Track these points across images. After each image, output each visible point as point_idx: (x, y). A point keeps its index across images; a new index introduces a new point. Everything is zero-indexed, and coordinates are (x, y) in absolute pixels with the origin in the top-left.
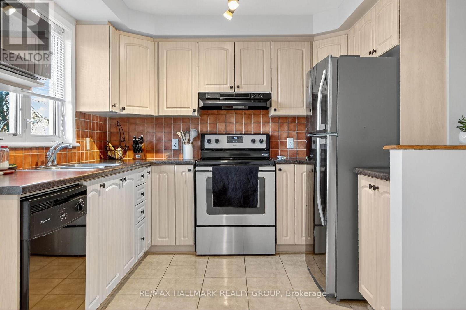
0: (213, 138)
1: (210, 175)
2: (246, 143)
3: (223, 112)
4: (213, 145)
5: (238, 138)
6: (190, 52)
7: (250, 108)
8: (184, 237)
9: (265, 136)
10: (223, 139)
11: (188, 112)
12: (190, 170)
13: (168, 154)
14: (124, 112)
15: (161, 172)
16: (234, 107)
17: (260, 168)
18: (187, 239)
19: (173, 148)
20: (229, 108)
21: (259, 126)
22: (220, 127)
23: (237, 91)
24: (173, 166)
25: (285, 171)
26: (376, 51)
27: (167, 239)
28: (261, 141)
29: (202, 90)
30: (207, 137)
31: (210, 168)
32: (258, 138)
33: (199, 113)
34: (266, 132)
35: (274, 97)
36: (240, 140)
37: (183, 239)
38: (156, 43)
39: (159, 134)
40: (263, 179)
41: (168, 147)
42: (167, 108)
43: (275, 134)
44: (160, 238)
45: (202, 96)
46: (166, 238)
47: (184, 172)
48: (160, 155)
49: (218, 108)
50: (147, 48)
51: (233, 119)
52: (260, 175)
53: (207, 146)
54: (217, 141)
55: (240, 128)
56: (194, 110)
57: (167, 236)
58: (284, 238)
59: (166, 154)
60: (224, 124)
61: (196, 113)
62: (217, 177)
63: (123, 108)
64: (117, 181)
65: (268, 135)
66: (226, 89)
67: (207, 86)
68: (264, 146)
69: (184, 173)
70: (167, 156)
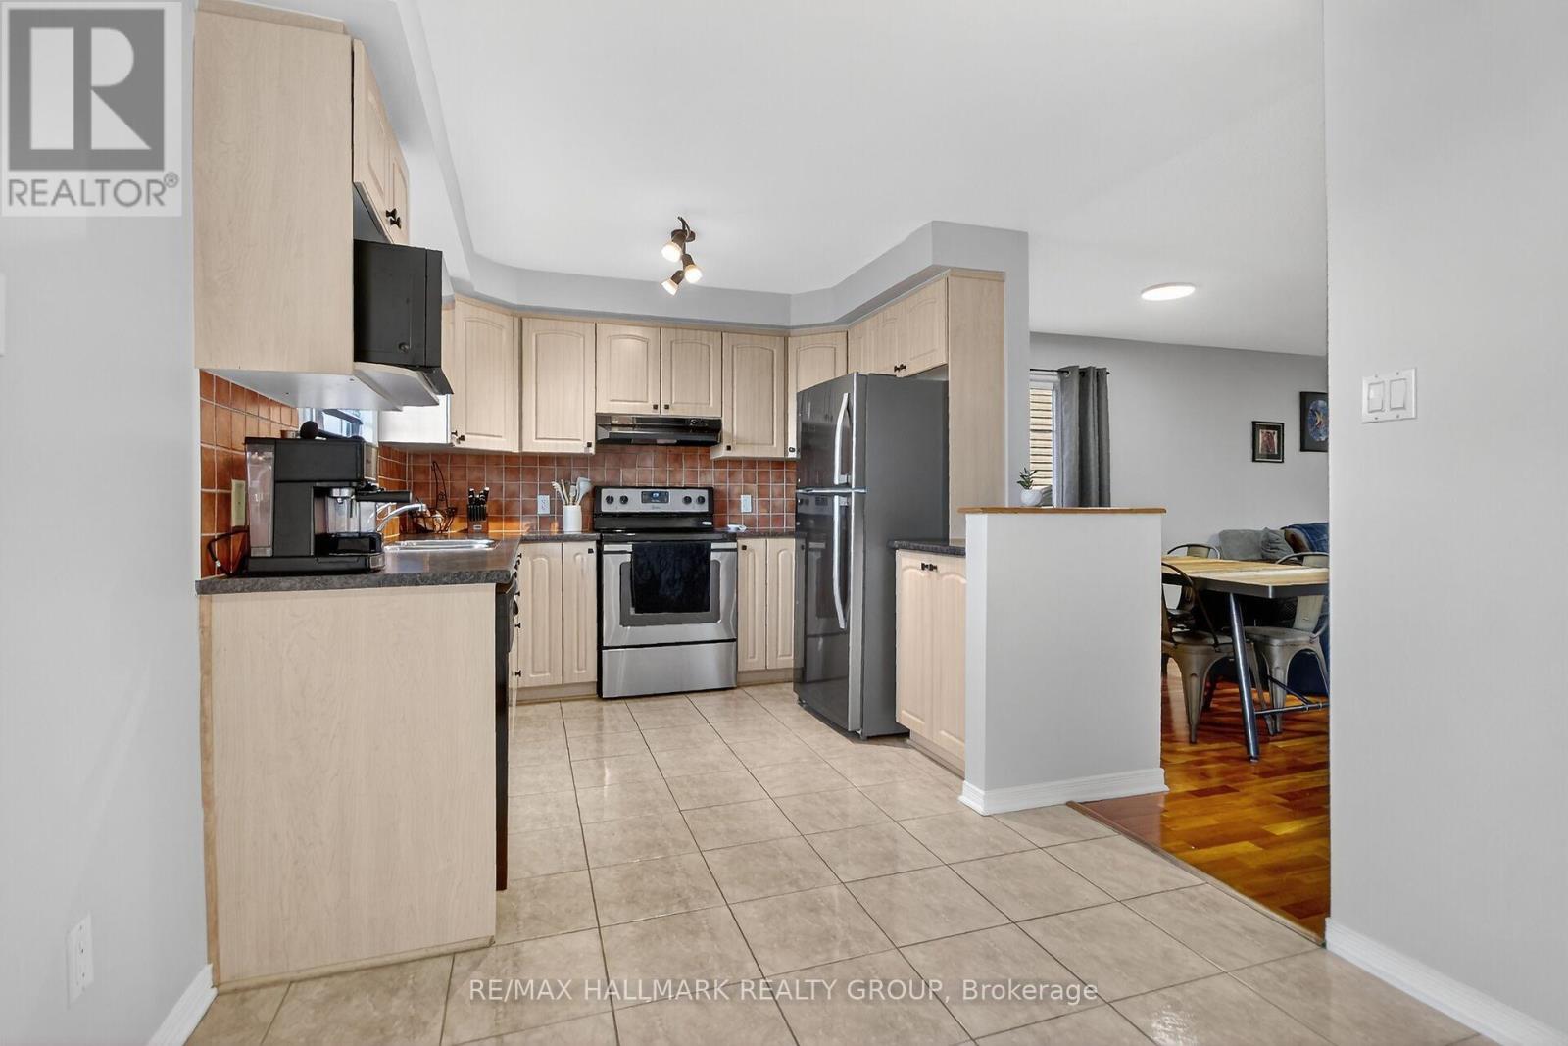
0: (617, 494)
1: (628, 558)
2: (675, 503)
3: (632, 449)
4: (617, 507)
5: (660, 493)
6: (581, 340)
7: (680, 443)
8: (579, 669)
9: (706, 492)
10: (635, 496)
11: (578, 448)
12: (590, 551)
13: (529, 523)
14: (463, 445)
15: (535, 556)
16: (659, 442)
17: (712, 546)
18: (584, 671)
19: (540, 511)
20: (648, 443)
21: (694, 475)
22: (627, 475)
23: (664, 413)
24: (558, 545)
25: (752, 550)
26: (905, 367)
27: (547, 674)
28: (701, 500)
29: (603, 409)
30: (605, 493)
31: (627, 547)
32: (694, 494)
33: (596, 450)
34: (707, 484)
35: (725, 427)
36: (664, 498)
37: (577, 672)
38: (517, 320)
39: (513, 486)
40: (718, 563)
41: (529, 510)
42: (536, 439)
43: (722, 488)
44: (534, 672)
45: (602, 420)
46: (545, 672)
47: (577, 554)
48: (515, 524)
49: (625, 441)
50: (500, 326)
51: (650, 462)
52: (712, 556)
53: (605, 508)
54: (624, 500)
55: (662, 477)
56: (589, 445)
57: (547, 669)
58: (750, 660)
59: (525, 523)
60: (634, 470)
61: (592, 450)
62: (639, 562)
63: (463, 439)
65: (711, 490)
66: (646, 410)
67: (612, 403)
68: (705, 508)
69: (578, 557)
70: (527, 526)
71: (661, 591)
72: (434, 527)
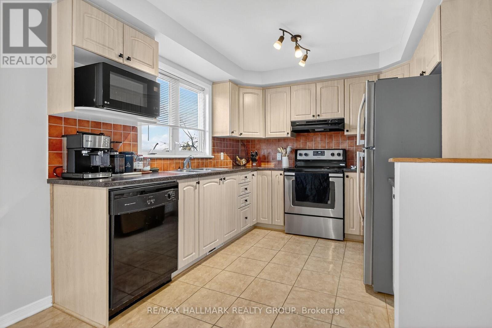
0: (303, 152)
1: (294, 178)
2: (327, 156)
3: (311, 134)
4: (304, 158)
5: (321, 152)
6: (285, 94)
7: (331, 130)
8: (278, 220)
9: (342, 151)
10: (311, 153)
11: (284, 135)
12: (281, 174)
13: (274, 163)
14: (242, 136)
15: (263, 175)
16: (316, 130)
17: (330, 175)
18: (279, 221)
19: (278, 159)
20: (313, 131)
21: (338, 144)
22: (309, 144)
23: (318, 118)
24: (270, 171)
25: (352, 178)
26: (425, 72)
27: (267, 219)
28: (339, 155)
29: (293, 120)
30: (299, 152)
31: (294, 174)
32: (336, 152)
33: (292, 135)
34: (344, 148)
35: (346, 122)
36: (323, 154)
37: (276, 220)
38: (264, 91)
39: (270, 150)
40: (333, 183)
41: (274, 159)
42: (270, 132)
43: (351, 149)
44: (262, 218)
45: (293, 124)
46: (266, 219)
47: (277, 175)
48: (270, 163)
49: (307, 131)
50: (257, 94)
51: (319, 139)
52: (331, 179)
53: (299, 158)
54: (306, 155)
55: (324, 145)
56: (288, 134)
57: (267, 218)
58: (351, 229)
59: (273, 163)
60: (312, 143)
61: (289, 136)
62: (298, 180)
63: (241, 134)
64: (218, 180)
65: (345, 151)
66: (310, 118)
67: (297, 116)
68: (341, 158)
69: (277, 176)
70: (274, 164)
71: (306, 193)
72: (240, 164)
